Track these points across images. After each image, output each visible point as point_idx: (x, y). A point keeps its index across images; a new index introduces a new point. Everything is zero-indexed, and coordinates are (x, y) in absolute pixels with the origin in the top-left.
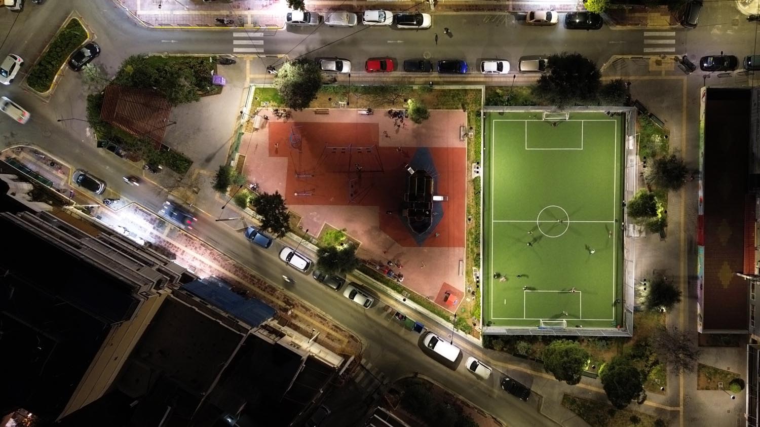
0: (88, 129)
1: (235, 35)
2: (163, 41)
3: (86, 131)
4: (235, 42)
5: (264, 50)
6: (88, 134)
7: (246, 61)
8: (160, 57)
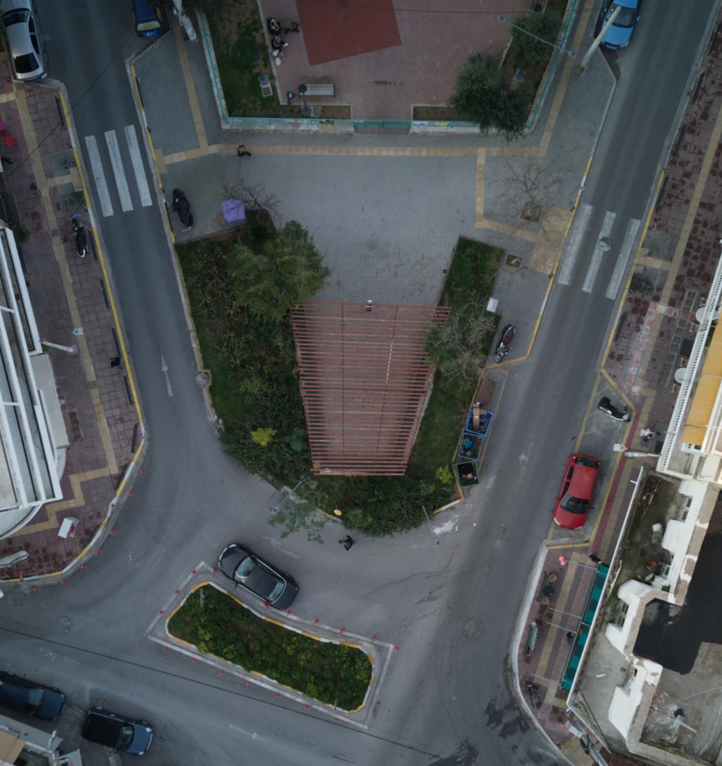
0: (437, 531)
1: (109, 211)
2: (170, 394)
3: (444, 535)
4: (127, 205)
5: (130, 124)
6: (448, 526)
7: (168, 166)
8: (212, 390)
